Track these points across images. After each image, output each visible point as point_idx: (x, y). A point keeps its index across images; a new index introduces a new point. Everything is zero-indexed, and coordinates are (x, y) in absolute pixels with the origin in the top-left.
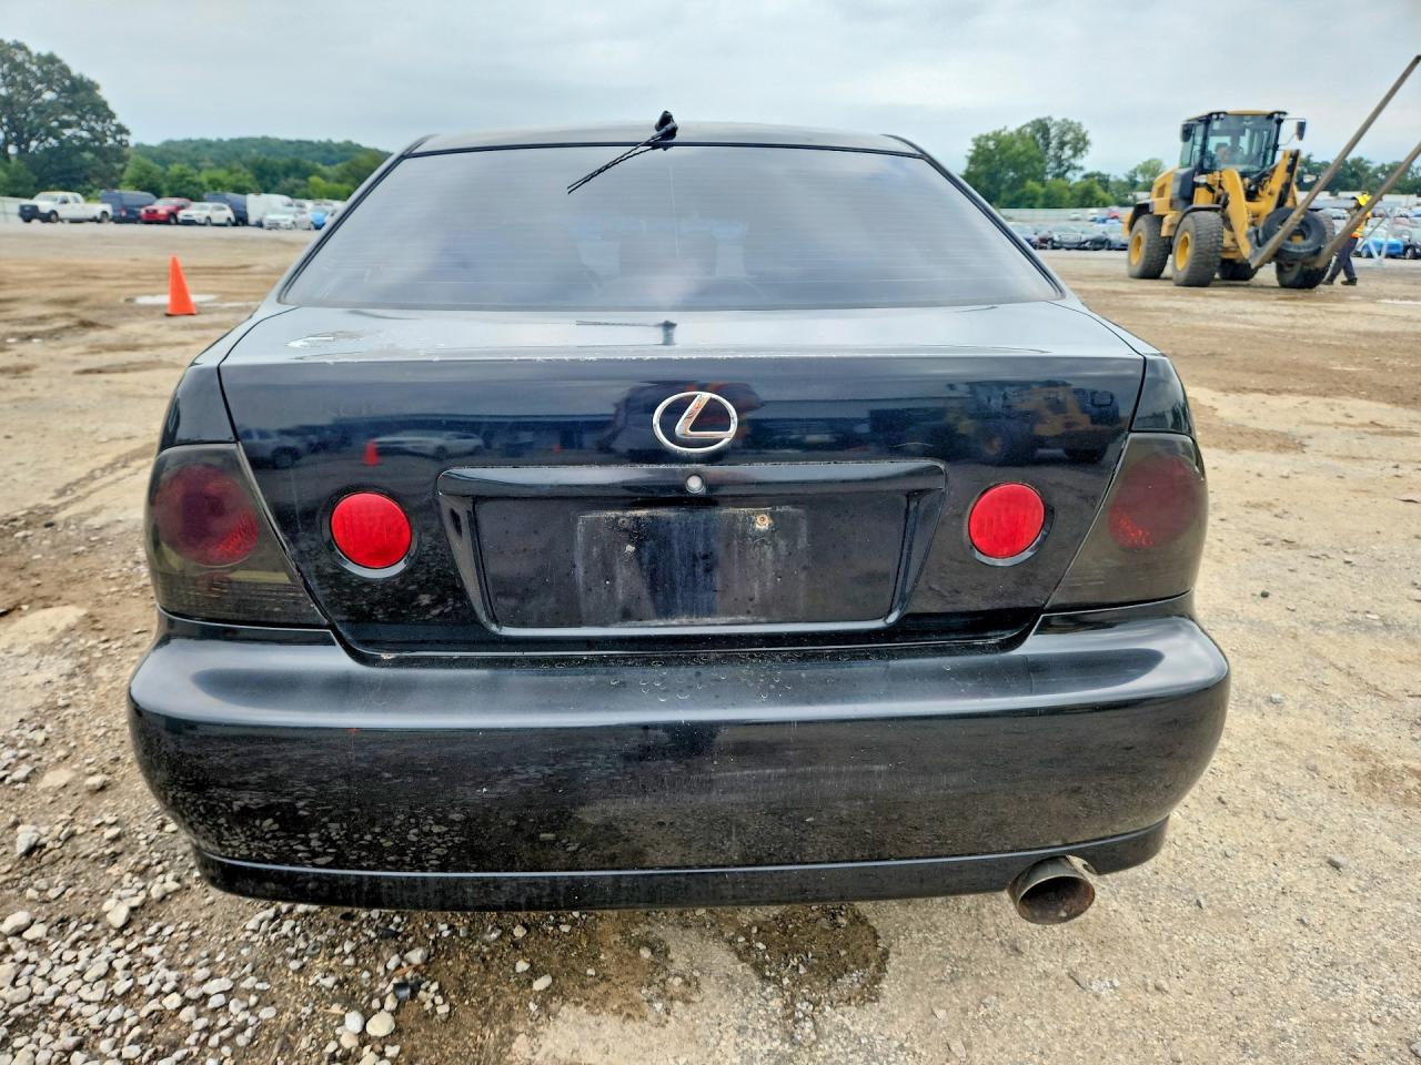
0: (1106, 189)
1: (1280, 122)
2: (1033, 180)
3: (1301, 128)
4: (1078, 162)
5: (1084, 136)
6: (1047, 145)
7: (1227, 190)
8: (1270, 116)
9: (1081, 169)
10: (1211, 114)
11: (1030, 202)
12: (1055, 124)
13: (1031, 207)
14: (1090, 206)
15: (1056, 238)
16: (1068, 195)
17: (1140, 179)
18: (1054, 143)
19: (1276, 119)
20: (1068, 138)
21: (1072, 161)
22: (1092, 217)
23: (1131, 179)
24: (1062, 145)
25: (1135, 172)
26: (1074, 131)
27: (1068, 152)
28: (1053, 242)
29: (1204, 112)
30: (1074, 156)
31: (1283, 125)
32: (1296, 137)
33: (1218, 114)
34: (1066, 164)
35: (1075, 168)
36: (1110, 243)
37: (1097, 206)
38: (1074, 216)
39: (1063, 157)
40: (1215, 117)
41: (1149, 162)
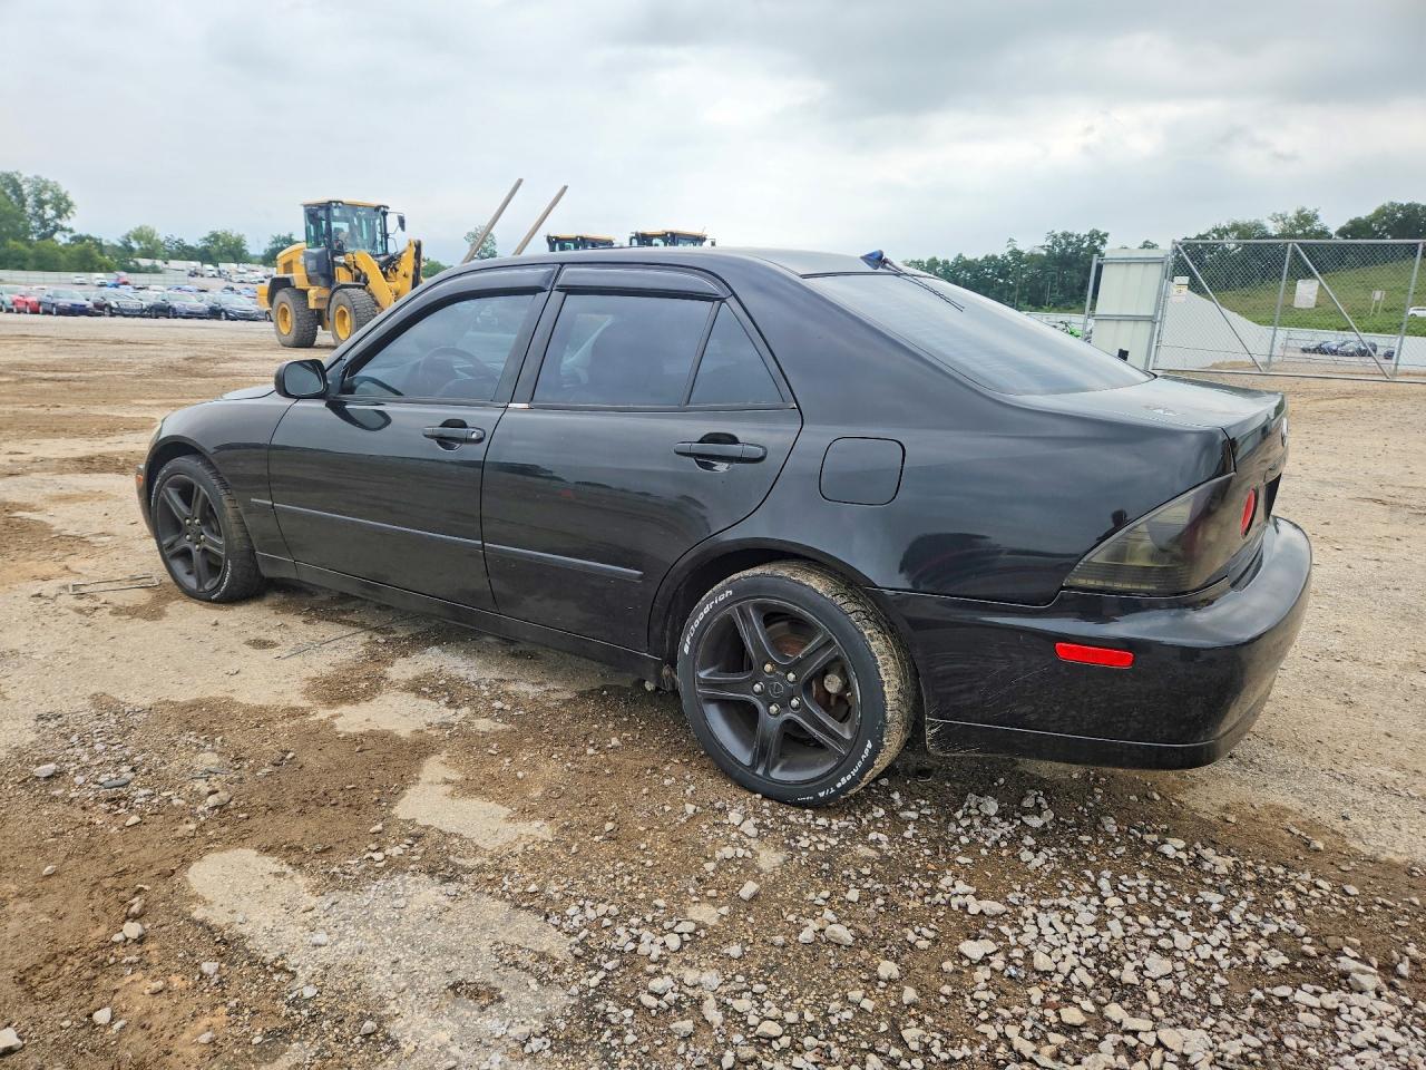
0: (102, 253)
1: (385, 214)
2: (15, 240)
3: (402, 222)
4: (65, 223)
5: (65, 196)
6: (23, 202)
7: (364, 270)
8: (377, 209)
9: (71, 231)
10: (330, 202)
11: (19, 263)
12: (27, 180)
13: (22, 268)
14: (92, 270)
15: (114, 305)
16: (63, 257)
17: (134, 245)
18: (30, 201)
19: (381, 211)
20: (47, 196)
21: (58, 221)
22: (98, 282)
23: (125, 244)
24: (41, 204)
25: (128, 237)
26: (52, 191)
27: (49, 212)
28: (111, 308)
29: (323, 199)
30: (59, 216)
31: (388, 217)
32: (400, 229)
33: (337, 202)
34: (52, 224)
35: (63, 229)
36: (174, 310)
37: (101, 271)
38: (78, 280)
39: (46, 217)
40: (334, 204)
41: (140, 229)
